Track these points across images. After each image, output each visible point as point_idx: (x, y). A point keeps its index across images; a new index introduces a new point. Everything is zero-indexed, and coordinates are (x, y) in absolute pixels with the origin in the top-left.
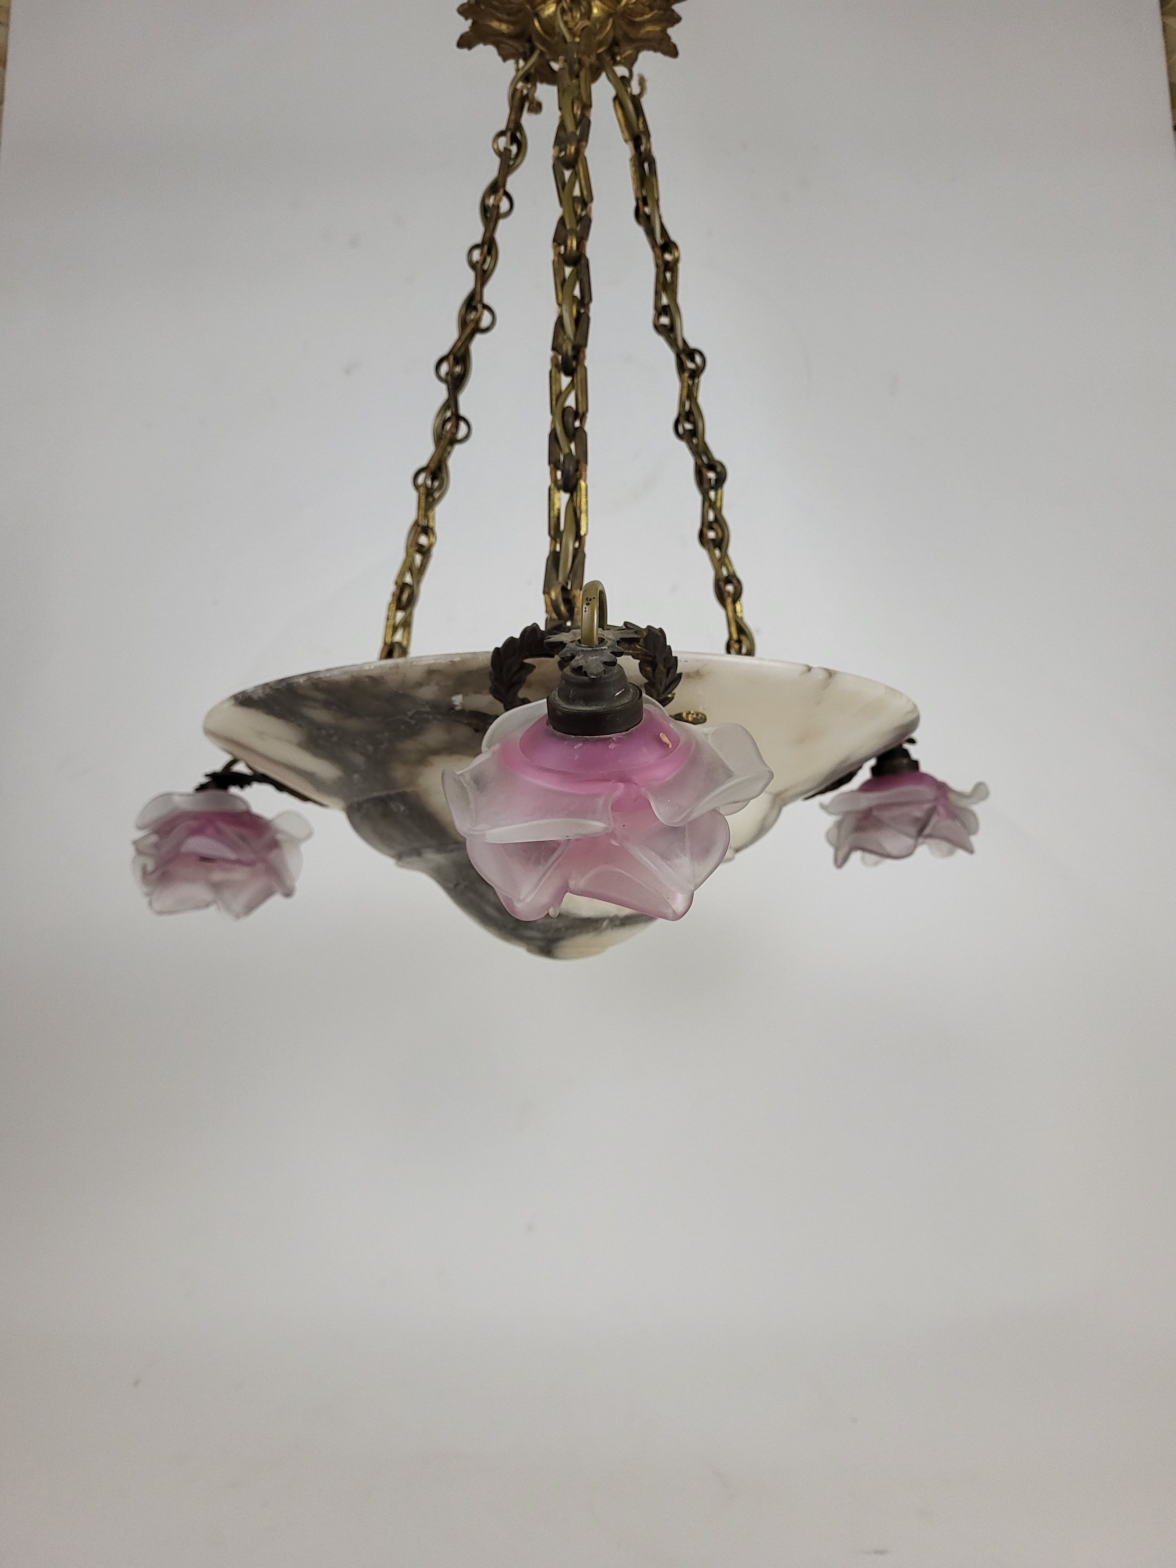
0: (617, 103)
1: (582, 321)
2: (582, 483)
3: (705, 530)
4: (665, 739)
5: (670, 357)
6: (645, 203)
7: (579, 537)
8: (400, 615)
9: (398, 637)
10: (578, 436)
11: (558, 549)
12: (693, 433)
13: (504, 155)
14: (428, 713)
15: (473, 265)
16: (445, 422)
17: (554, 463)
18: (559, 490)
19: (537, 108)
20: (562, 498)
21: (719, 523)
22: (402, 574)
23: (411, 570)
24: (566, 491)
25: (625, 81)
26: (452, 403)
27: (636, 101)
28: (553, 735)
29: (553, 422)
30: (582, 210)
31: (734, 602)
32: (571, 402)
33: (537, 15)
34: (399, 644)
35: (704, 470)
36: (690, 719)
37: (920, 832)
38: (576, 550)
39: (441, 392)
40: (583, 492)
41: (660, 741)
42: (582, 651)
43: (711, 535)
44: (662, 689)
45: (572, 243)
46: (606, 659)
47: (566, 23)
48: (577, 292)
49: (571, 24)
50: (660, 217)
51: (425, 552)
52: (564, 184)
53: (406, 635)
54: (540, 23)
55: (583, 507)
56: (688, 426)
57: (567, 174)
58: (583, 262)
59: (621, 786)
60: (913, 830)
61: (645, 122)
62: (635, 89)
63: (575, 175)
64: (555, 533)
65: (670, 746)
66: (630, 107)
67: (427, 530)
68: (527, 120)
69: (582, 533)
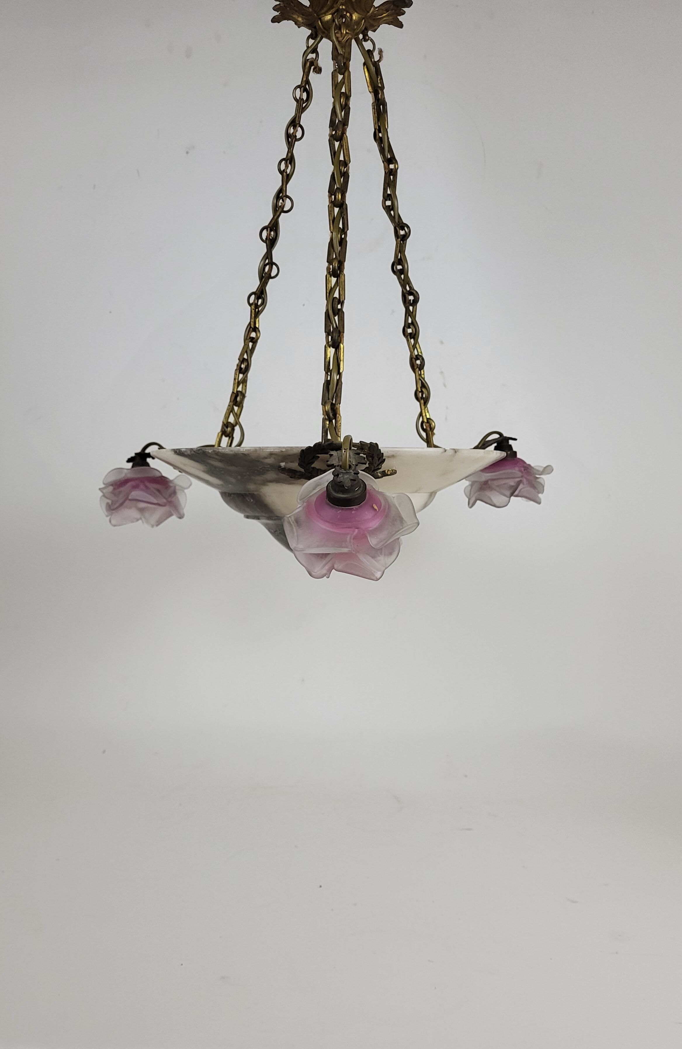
0: (365, 67)
1: (343, 243)
2: (342, 345)
3: (406, 328)
4: (376, 507)
5: (391, 227)
6: (380, 132)
7: (339, 374)
8: (241, 376)
9: (240, 389)
10: (340, 313)
11: (329, 379)
12: (402, 272)
13: (299, 101)
14: (269, 468)
15: (281, 172)
16: (265, 265)
17: (328, 333)
18: (330, 347)
19: (318, 70)
20: (331, 351)
21: (414, 324)
22: (242, 354)
23: (246, 352)
24: (333, 347)
25: (370, 53)
26: (268, 255)
27: (376, 65)
28: (329, 505)
29: (327, 305)
30: (344, 168)
31: (420, 370)
32: (336, 295)
33: (320, 19)
34: (241, 392)
35: (407, 295)
36: (389, 473)
37: (512, 494)
38: (338, 381)
39: (263, 248)
40: (342, 350)
41: (373, 507)
42: (342, 472)
43: (410, 331)
44: (376, 465)
45: (339, 196)
46: (351, 478)
47: (337, 38)
48: (341, 226)
49: (340, 39)
50: (388, 138)
51: (254, 341)
52: (335, 153)
53: (244, 387)
54: (321, 23)
55: (342, 358)
56: (399, 267)
57: (337, 144)
58: (344, 206)
59: (356, 530)
60: (508, 493)
61: (381, 79)
62: (376, 57)
63: (341, 146)
64: (327, 370)
65: (377, 510)
66: (373, 69)
67: (255, 329)
68: (312, 76)
69: (341, 371)
